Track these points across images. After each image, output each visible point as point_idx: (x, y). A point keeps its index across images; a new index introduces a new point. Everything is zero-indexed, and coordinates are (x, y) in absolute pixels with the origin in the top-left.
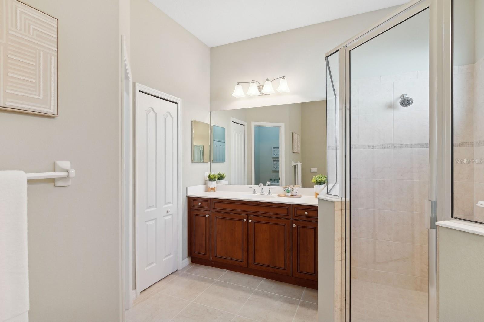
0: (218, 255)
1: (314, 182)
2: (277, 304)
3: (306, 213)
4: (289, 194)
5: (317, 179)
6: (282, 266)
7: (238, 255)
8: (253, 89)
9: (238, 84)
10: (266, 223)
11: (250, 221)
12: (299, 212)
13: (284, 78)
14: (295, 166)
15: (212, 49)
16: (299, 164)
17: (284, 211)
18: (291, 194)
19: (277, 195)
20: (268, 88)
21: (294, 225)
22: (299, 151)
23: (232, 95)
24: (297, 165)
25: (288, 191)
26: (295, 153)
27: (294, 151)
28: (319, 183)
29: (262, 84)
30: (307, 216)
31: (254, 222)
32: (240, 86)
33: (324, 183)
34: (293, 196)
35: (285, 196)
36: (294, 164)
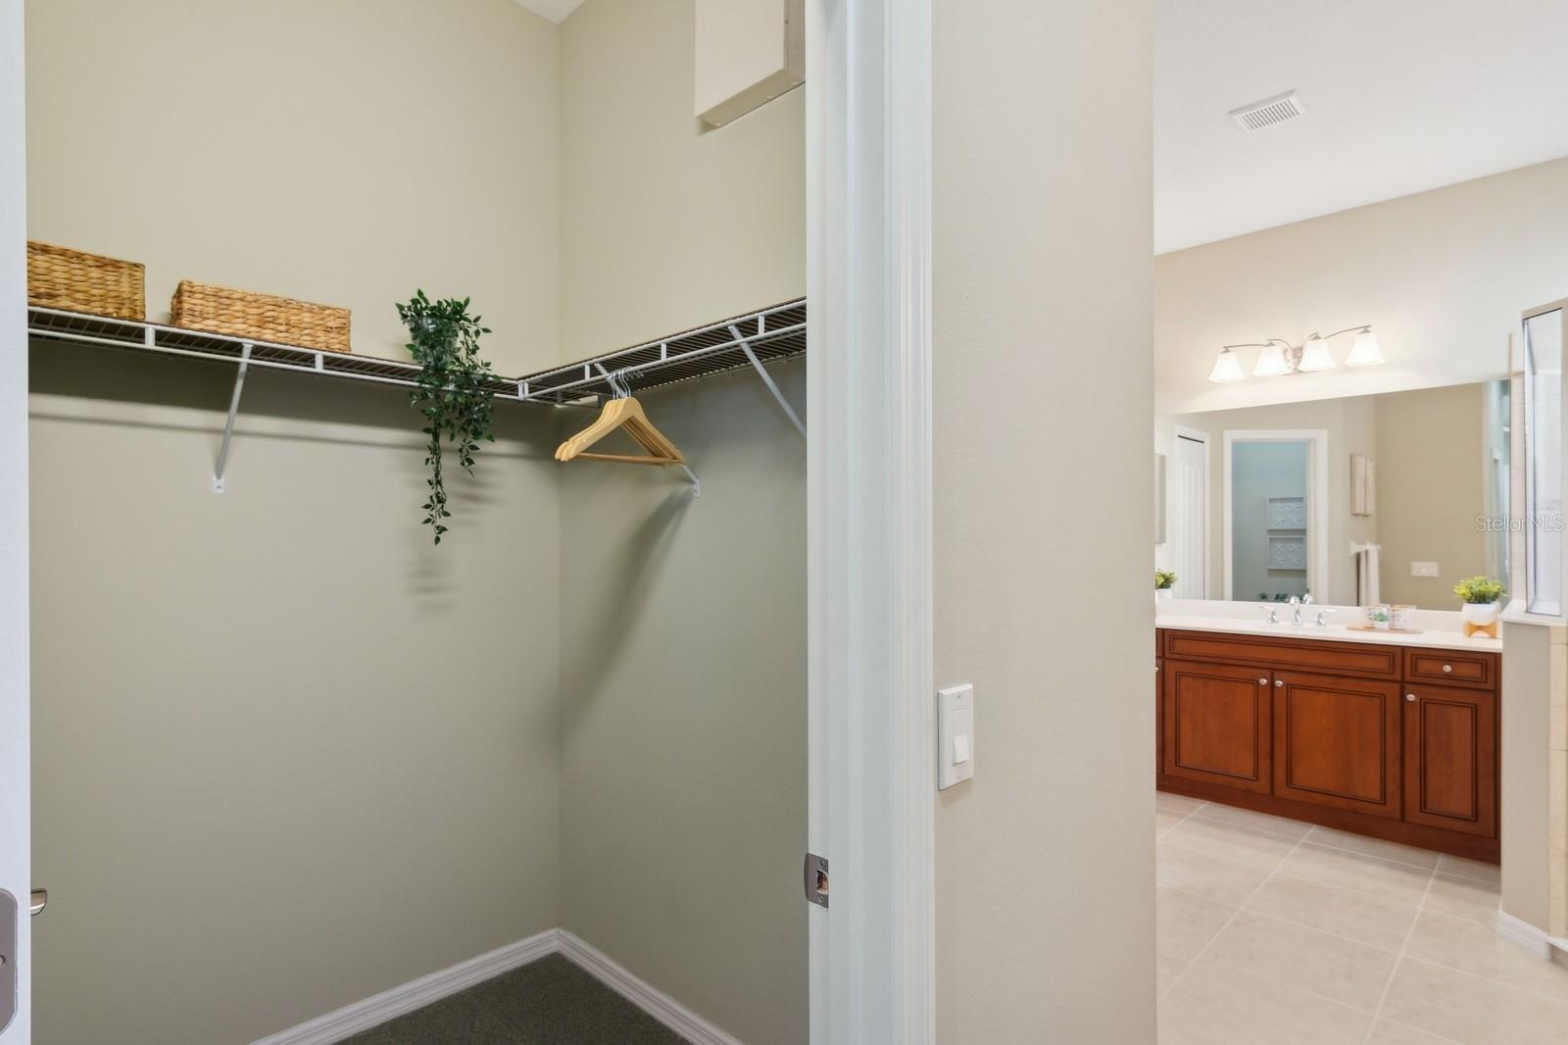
0: (1184, 762)
1: (1464, 595)
2: (1372, 868)
3: (1447, 668)
4: (1385, 625)
5: (1474, 587)
6: (1375, 795)
7: (1243, 764)
8: (1272, 362)
9: (1227, 350)
10: (1329, 690)
11: (1279, 683)
12: (1425, 666)
13: (1366, 330)
14: (1359, 555)
16: (1373, 550)
17: (1382, 664)
18: (1389, 626)
19: (1346, 625)
20: (1316, 357)
21: (1411, 697)
22: (1371, 509)
23: (1211, 378)
24: (1367, 552)
25: (1382, 618)
26: (1357, 515)
27: (1358, 511)
28: (1480, 598)
29: (1294, 344)
30: (1448, 676)
31: (1289, 687)
32: (1231, 356)
33: (1495, 597)
34: (1393, 630)
35: (1371, 629)
36: (1355, 548)
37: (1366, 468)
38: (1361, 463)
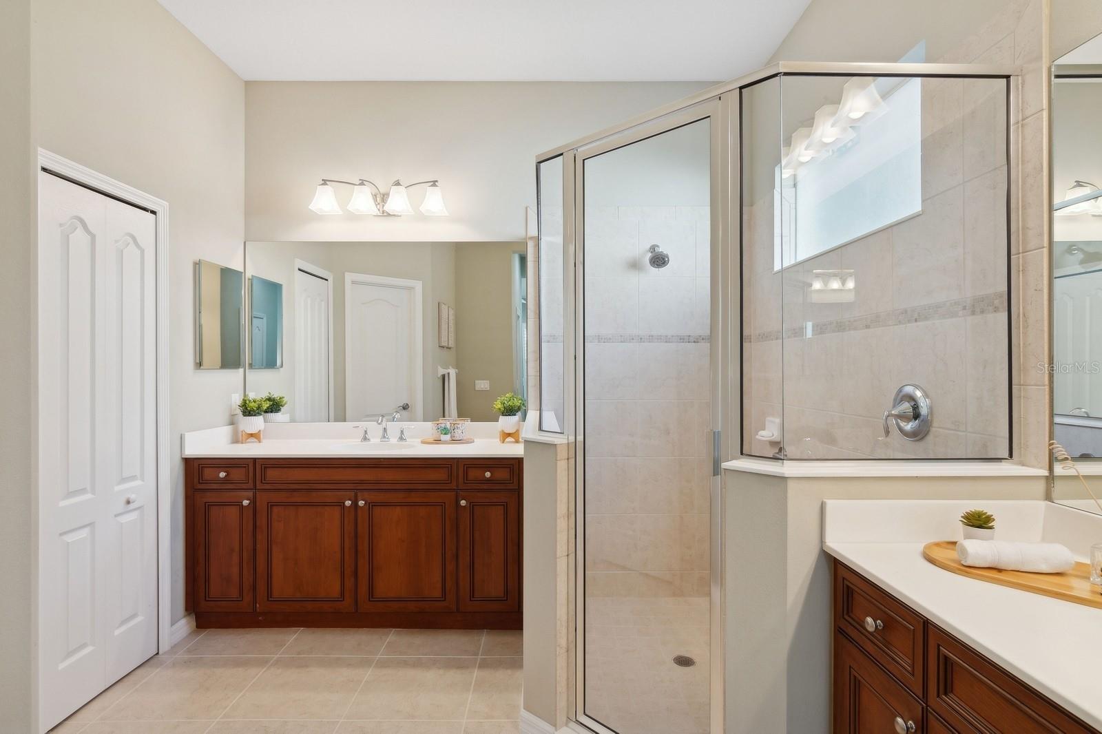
0: (276, 593)
1: (500, 409)
2: (431, 675)
3: (488, 474)
4: (448, 437)
5: (506, 402)
6: (437, 593)
7: (331, 586)
8: (362, 201)
9: (325, 182)
10: (401, 505)
11: (361, 503)
12: (473, 474)
13: (434, 183)
14: (444, 376)
15: (249, 85)
16: (453, 372)
17: (440, 475)
18: (451, 437)
19: (420, 440)
20: (398, 201)
21: (463, 503)
22: (452, 344)
23: (310, 207)
24: (449, 374)
25: (445, 431)
26: (443, 347)
27: (443, 344)
28: (510, 411)
29: (382, 190)
30: (488, 480)
31: (371, 505)
32: (329, 189)
33: (519, 409)
34: (454, 441)
35: (438, 441)
36: (441, 371)
37: (448, 314)
38: (444, 309)
